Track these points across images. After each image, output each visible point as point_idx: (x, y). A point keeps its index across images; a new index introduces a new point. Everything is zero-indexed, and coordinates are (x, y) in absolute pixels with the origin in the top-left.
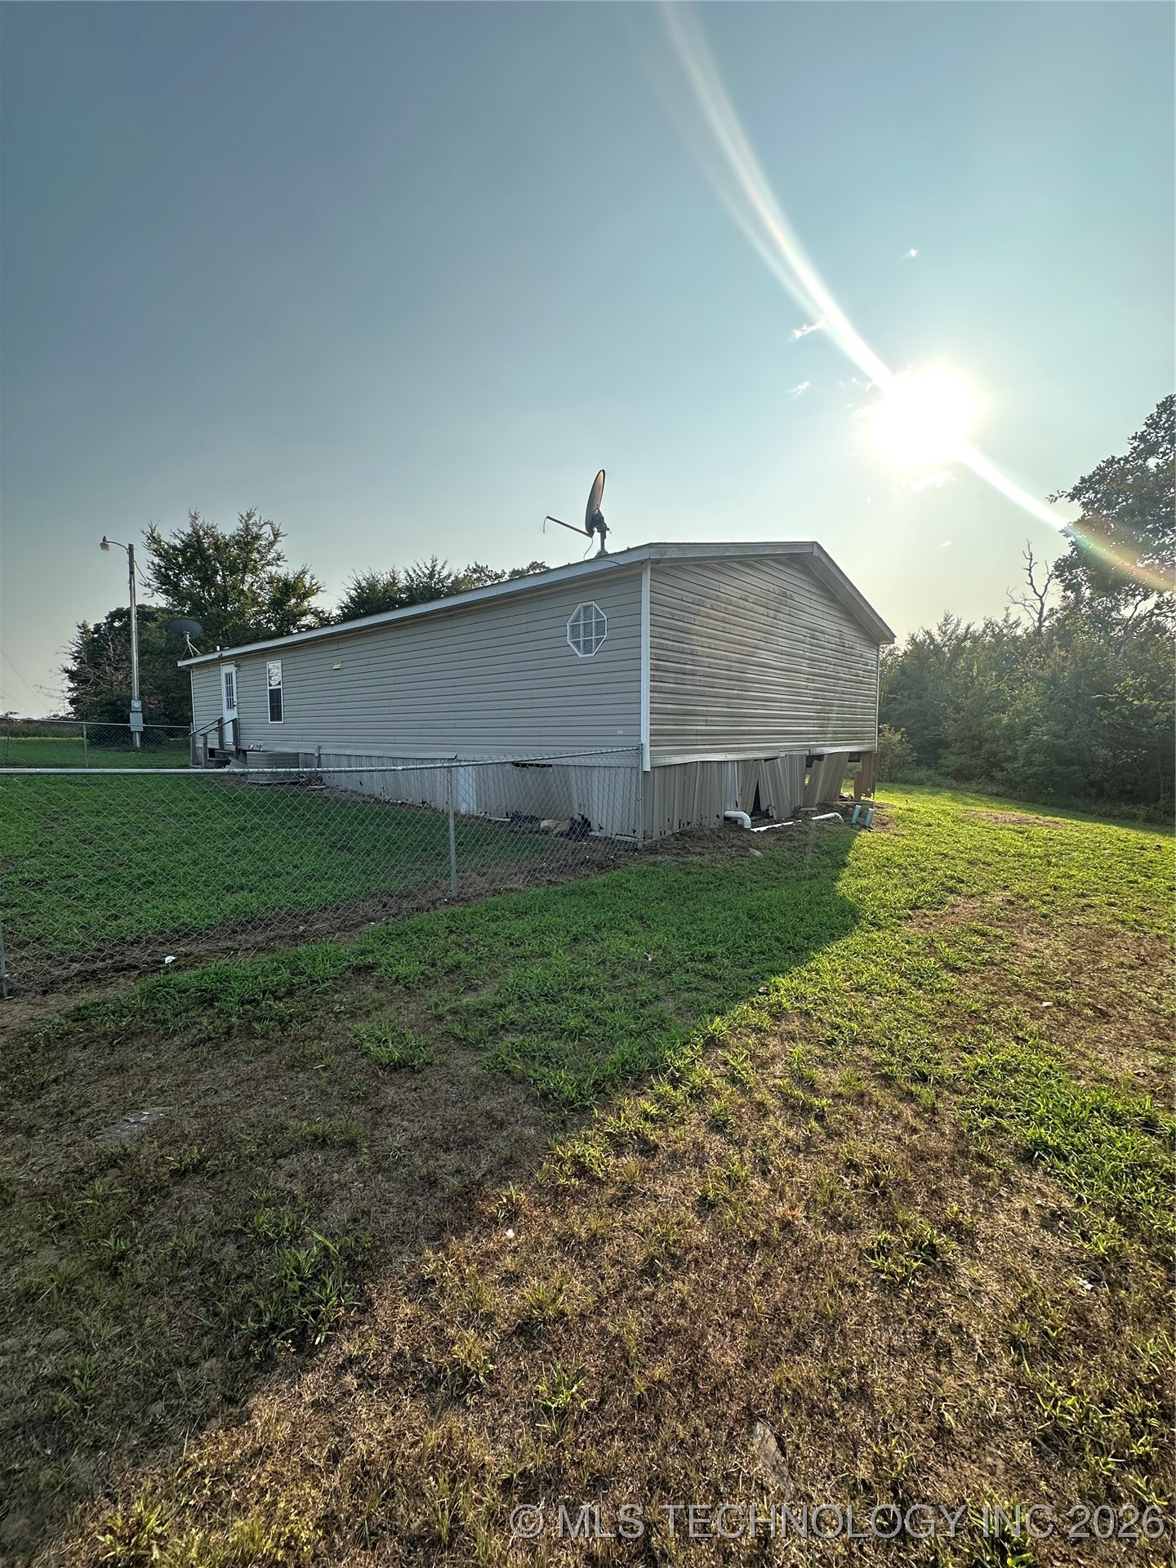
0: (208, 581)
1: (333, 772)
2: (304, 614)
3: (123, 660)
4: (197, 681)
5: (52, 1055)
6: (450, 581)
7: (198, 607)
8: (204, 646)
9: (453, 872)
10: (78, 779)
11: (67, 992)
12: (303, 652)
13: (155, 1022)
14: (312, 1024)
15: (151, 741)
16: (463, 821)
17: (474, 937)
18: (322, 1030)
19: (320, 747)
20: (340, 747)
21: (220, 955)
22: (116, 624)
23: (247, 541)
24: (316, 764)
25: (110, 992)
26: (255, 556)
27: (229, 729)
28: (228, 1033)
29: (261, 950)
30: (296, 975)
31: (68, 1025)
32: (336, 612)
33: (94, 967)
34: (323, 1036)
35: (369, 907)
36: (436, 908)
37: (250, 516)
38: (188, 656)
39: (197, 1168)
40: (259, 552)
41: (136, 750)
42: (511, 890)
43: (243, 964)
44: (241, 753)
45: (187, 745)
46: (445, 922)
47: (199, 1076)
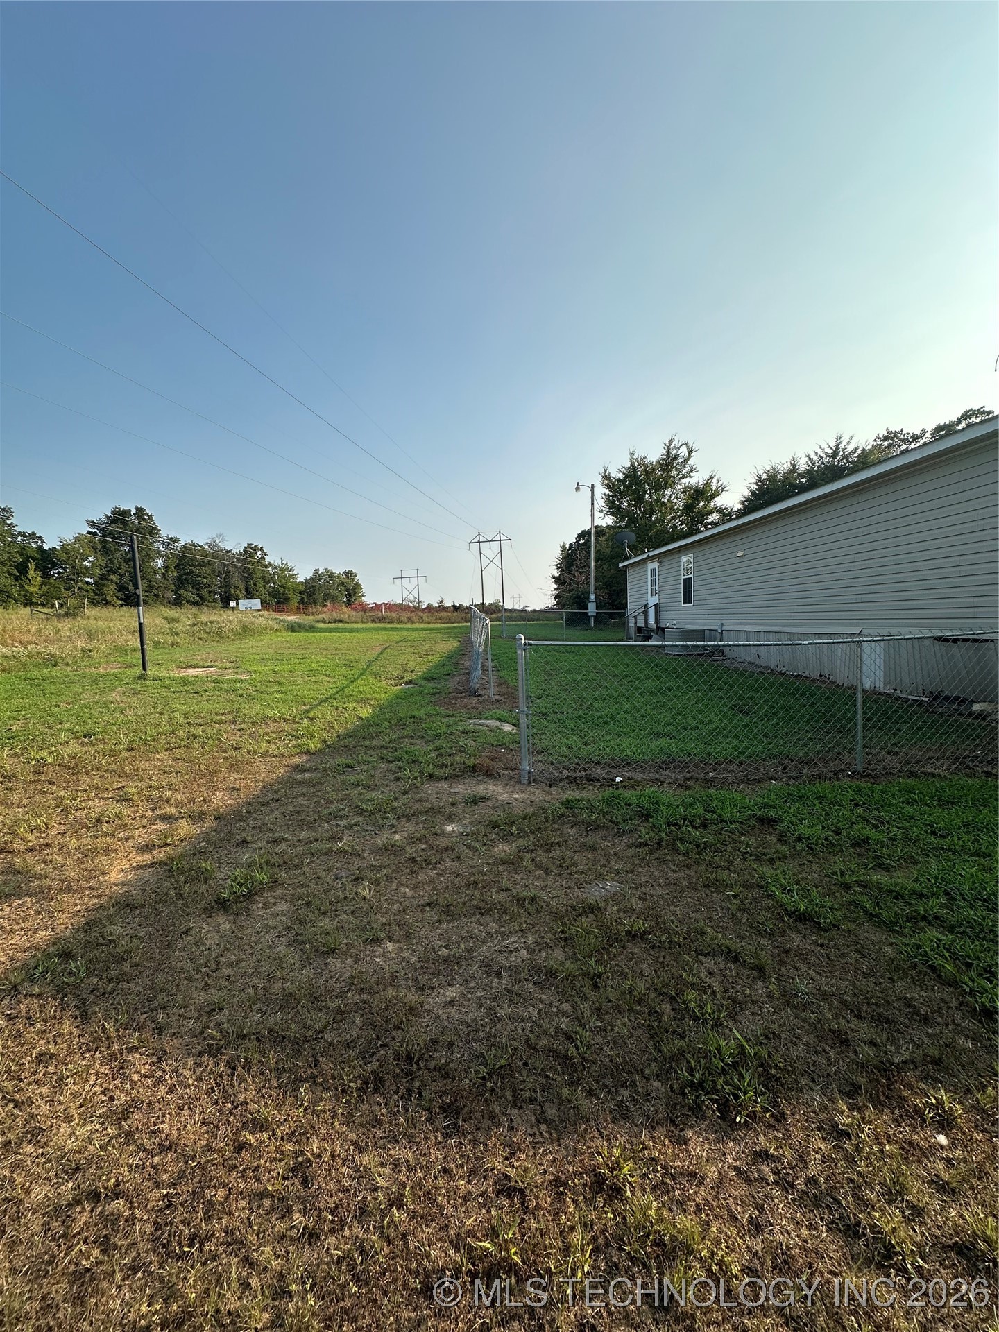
0: (639, 500)
1: (733, 645)
2: (710, 513)
3: (585, 566)
4: (632, 577)
5: (556, 826)
6: (856, 455)
7: (633, 520)
8: (636, 549)
9: (859, 748)
10: (561, 649)
11: (562, 788)
12: (710, 546)
13: (611, 821)
14: (722, 856)
15: (600, 622)
16: (872, 696)
17: (885, 816)
18: (731, 863)
19: (722, 624)
20: (741, 624)
21: (651, 783)
22: (581, 542)
23: (669, 462)
24: (719, 639)
25: (584, 794)
26: (674, 473)
27: (652, 612)
28: (659, 843)
29: (679, 785)
30: (708, 812)
31: (563, 810)
32: (738, 506)
33: (575, 775)
34: (732, 868)
35: (770, 767)
36: (839, 779)
37: (670, 442)
38: (626, 559)
39: (643, 936)
40: (677, 469)
41: (591, 629)
42: (933, 775)
43: (667, 794)
44: (661, 630)
45: (623, 625)
46: (850, 794)
47: (640, 870)
